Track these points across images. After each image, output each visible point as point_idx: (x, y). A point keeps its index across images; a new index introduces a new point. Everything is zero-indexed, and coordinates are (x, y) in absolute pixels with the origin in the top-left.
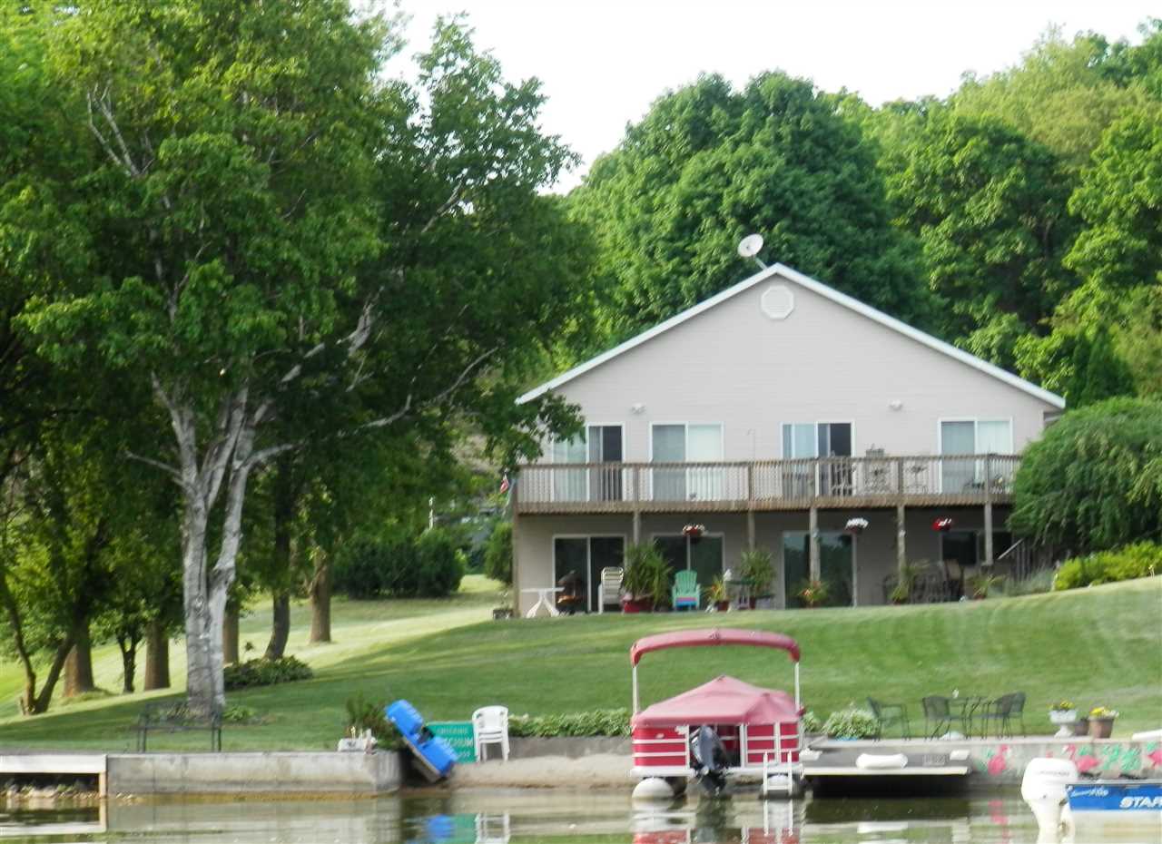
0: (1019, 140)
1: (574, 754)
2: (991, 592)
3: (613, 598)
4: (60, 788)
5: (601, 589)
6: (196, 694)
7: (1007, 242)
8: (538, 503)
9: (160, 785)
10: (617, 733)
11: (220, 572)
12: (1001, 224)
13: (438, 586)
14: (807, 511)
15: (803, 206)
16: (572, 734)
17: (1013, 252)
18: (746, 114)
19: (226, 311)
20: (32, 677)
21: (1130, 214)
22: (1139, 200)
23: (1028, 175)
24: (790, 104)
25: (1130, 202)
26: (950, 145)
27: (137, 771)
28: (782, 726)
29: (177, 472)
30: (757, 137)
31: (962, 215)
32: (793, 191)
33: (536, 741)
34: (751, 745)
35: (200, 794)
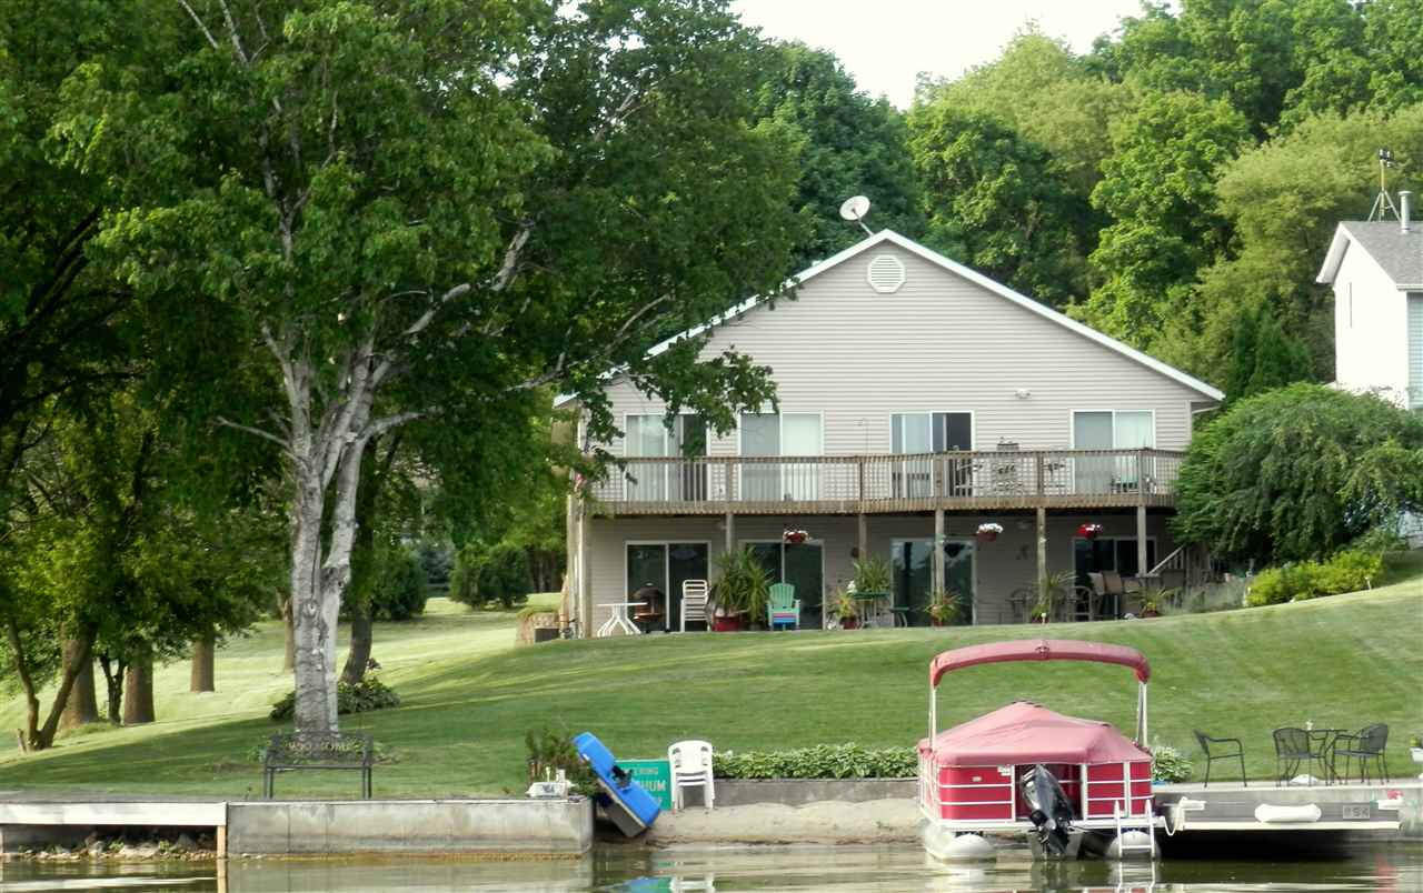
0: (1011, 135)
1: (794, 800)
2: (1167, 607)
3: (697, 615)
4: (161, 845)
5: (683, 603)
6: (307, 724)
7: (999, 244)
8: (615, 503)
9: (296, 841)
10: (847, 775)
11: (333, 571)
12: (993, 224)
13: (402, 608)
14: (931, 514)
15: (832, 188)
16: (791, 774)
17: (1007, 255)
18: (765, 86)
19: (364, 230)
20: (35, 704)
21: (1162, 208)
22: (1173, 193)
23: (1022, 172)
24: (813, 78)
25: (1162, 194)
26: (937, 138)
27: (267, 823)
28: (1134, 765)
29: (286, 443)
30: (779, 112)
31: (951, 214)
32: (821, 172)
33: (747, 784)
34: (1093, 791)
35: (349, 854)
